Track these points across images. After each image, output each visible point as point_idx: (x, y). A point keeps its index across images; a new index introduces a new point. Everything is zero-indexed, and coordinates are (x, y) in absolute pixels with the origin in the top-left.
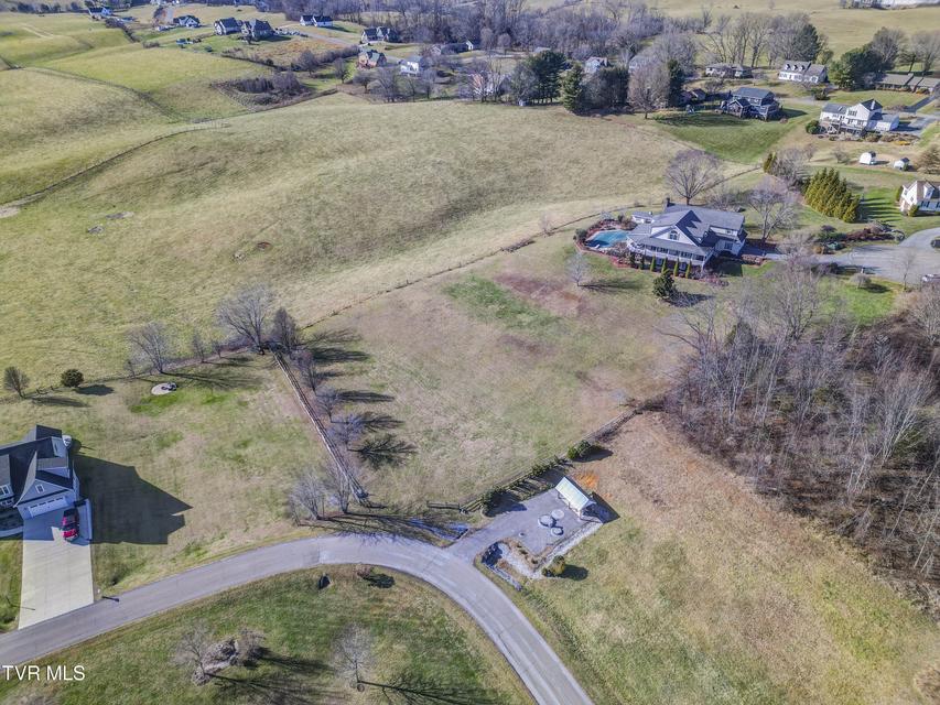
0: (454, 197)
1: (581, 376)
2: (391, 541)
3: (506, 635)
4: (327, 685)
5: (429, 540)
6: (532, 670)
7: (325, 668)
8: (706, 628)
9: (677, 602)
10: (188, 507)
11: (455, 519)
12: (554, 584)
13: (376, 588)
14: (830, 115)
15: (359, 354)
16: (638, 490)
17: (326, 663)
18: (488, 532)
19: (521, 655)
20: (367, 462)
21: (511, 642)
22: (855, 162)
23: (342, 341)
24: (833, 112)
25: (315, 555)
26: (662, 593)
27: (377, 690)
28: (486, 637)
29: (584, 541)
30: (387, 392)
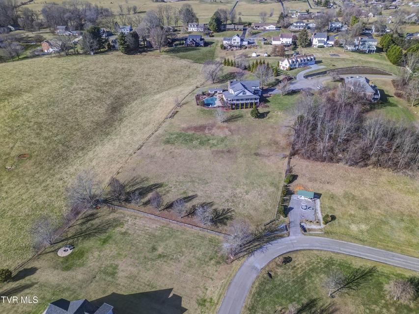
0: (108, 102)
1: (257, 154)
2: (270, 245)
3: (342, 249)
4: (323, 305)
5: (282, 237)
6: (361, 253)
7: (315, 300)
8: (379, 211)
9: (366, 209)
10: (171, 290)
11: (277, 225)
12: (330, 225)
13: (288, 264)
14: (227, 42)
15: (155, 185)
16: (319, 183)
17: (313, 298)
18: (293, 222)
19: (353, 251)
20: (219, 225)
21: (345, 250)
22: (250, 57)
23: (137, 183)
24: (227, 40)
25: (254, 268)
26: (360, 209)
27: (338, 293)
28: (338, 253)
29: (321, 207)
30: (191, 194)
